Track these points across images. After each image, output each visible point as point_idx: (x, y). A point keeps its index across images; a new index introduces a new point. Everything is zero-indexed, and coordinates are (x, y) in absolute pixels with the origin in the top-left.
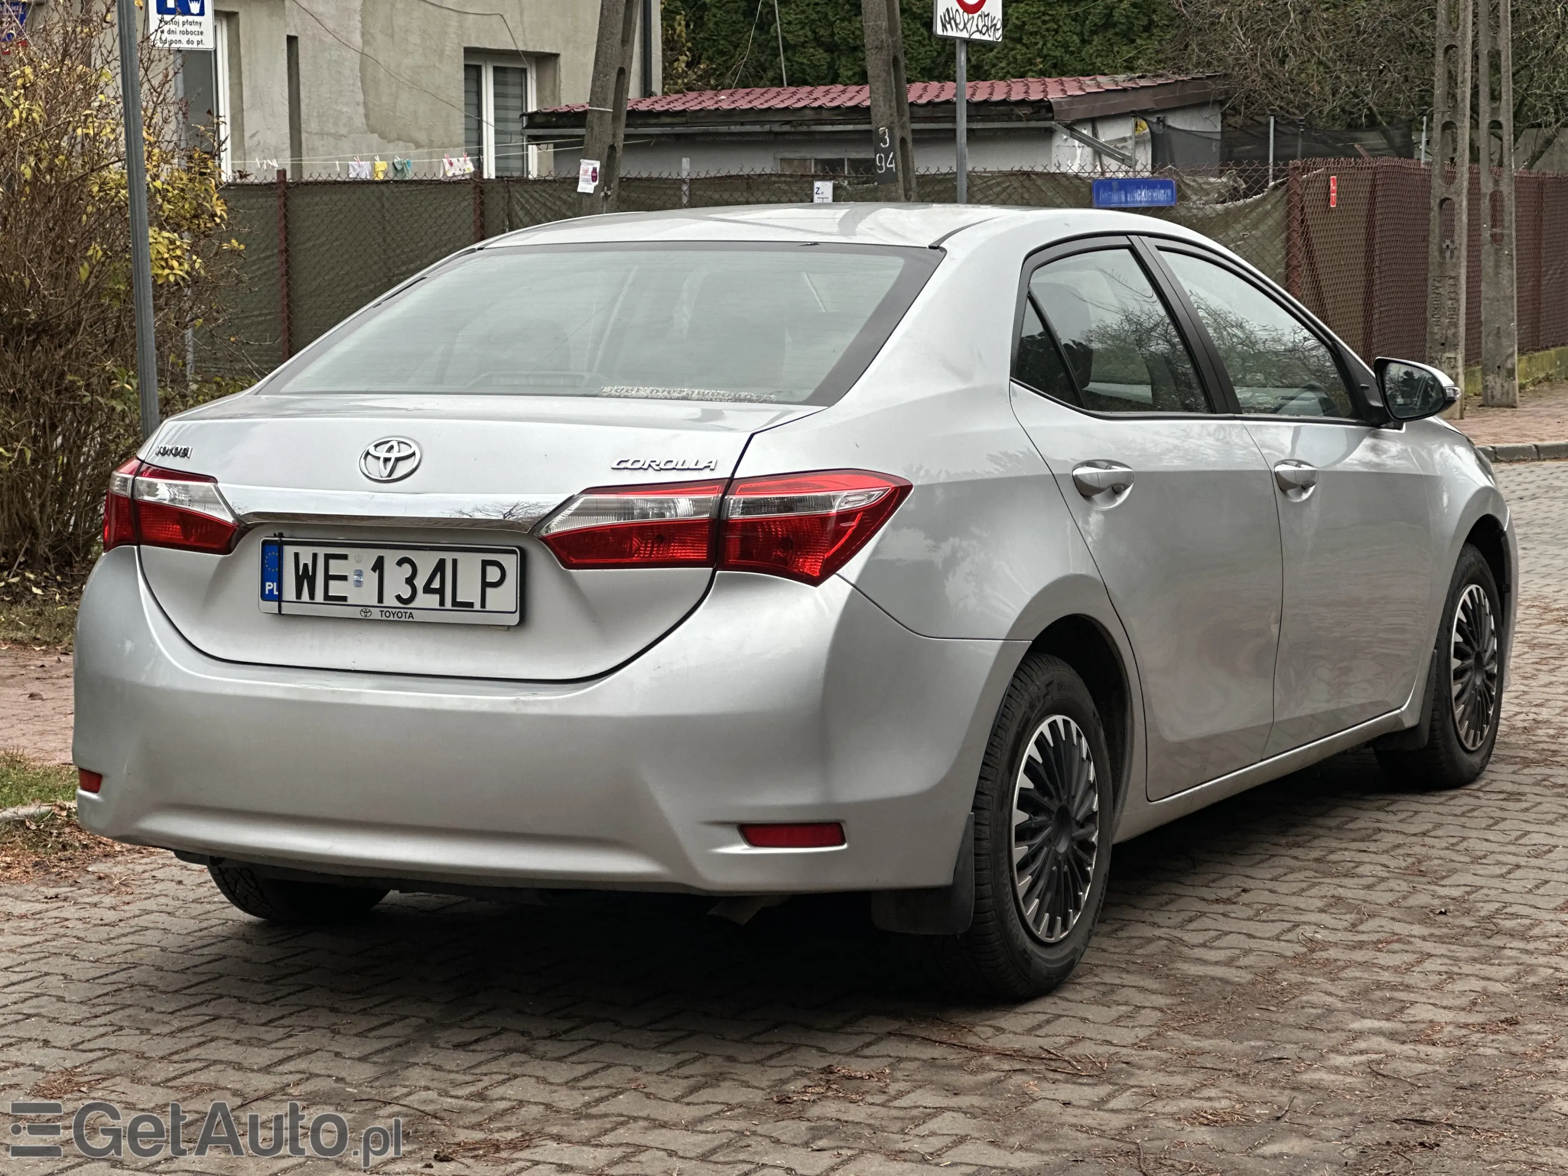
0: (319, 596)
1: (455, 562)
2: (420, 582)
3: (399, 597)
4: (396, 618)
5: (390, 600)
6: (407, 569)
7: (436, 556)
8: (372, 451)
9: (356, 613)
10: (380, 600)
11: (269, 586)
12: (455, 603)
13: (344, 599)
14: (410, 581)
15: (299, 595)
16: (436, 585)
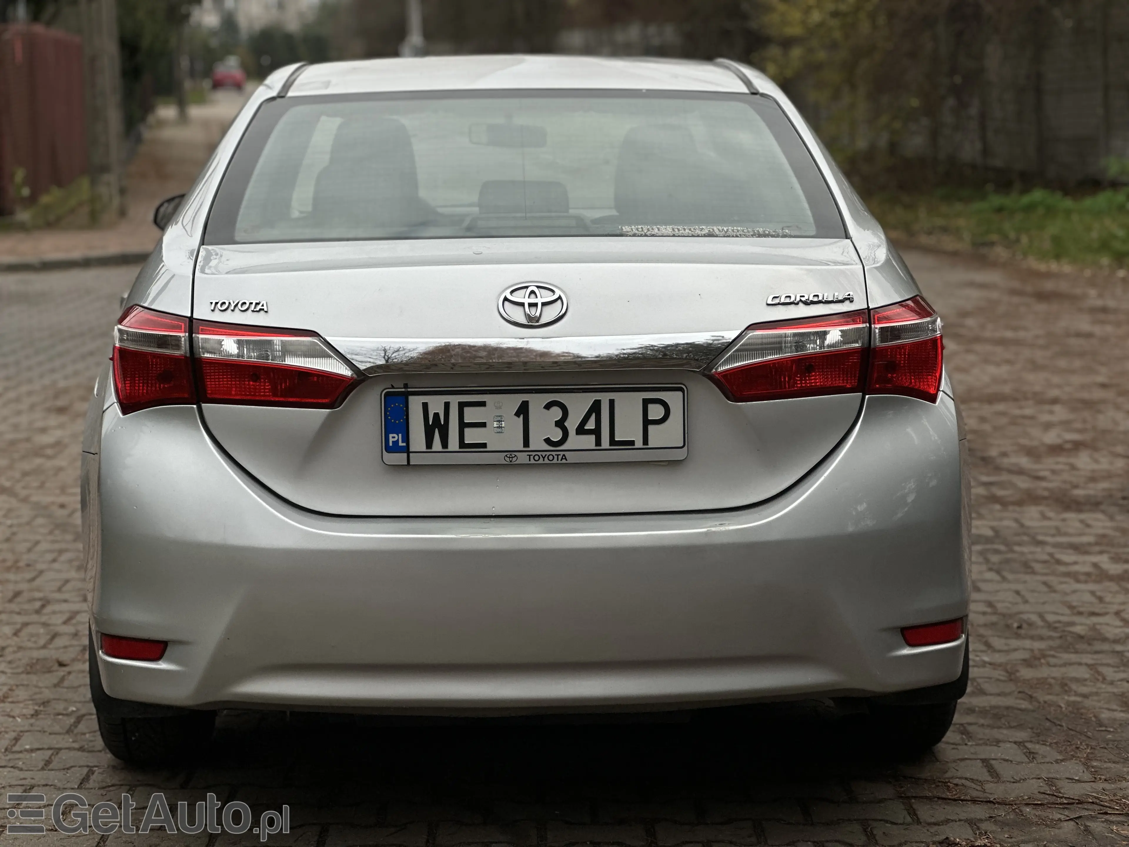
0: (454, 443)
1: (612, 402)
2: (572, 424)
3: (548, 441)
4: (546, 461)
5: (537, 443)
6: (556, 413)
7: (589, 399)
8: (510, 297)
9: (499, 458)
10: (526, 442)
11: (393, 438)
12: (613, 442)
13: (484, 445)
14: (560, 424)
15: (429, 443)
16: (591, 425)
